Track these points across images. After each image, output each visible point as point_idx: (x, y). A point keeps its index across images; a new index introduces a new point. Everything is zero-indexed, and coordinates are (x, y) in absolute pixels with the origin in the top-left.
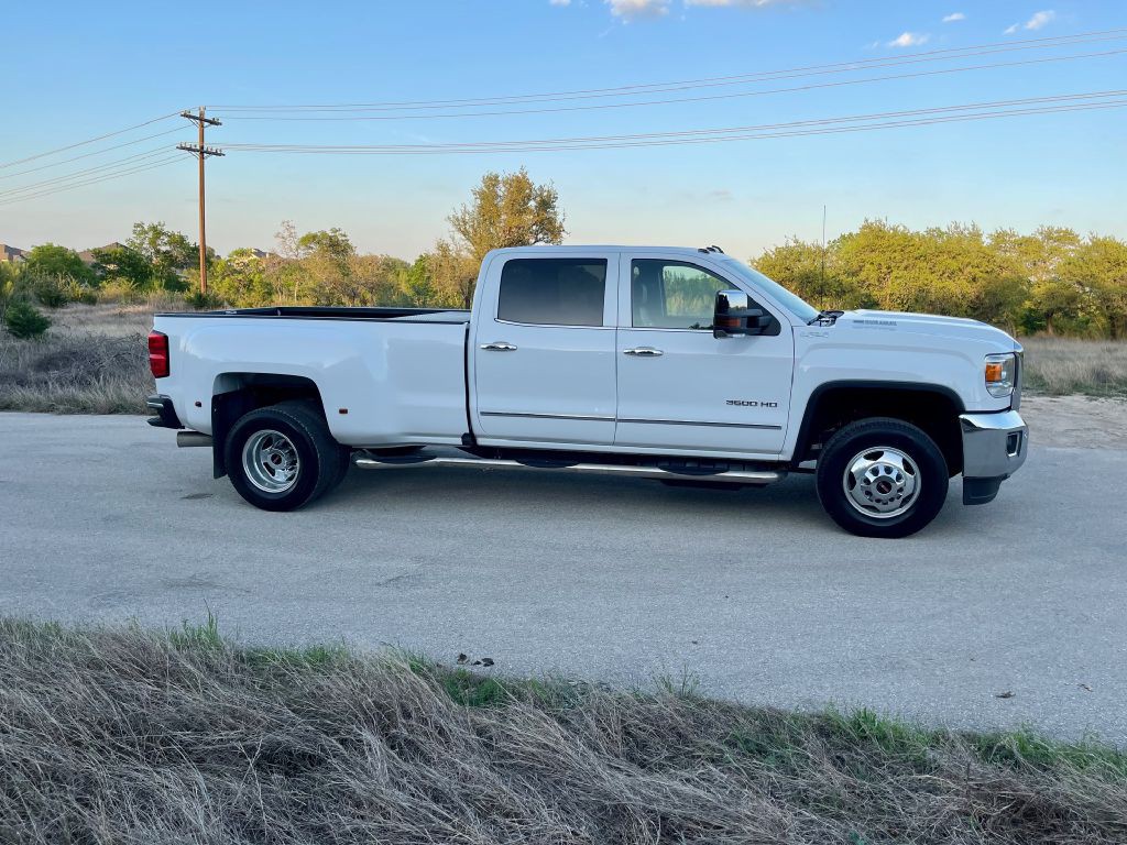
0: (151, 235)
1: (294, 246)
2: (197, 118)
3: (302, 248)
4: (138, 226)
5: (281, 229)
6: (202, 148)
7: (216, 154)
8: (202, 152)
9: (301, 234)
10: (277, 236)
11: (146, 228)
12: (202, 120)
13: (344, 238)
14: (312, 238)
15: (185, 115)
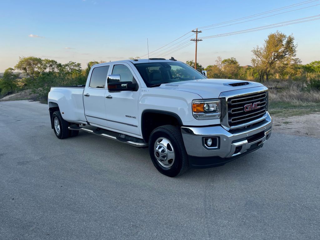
0: (190, 64)
1: (220, 64)
2: (195, 32)
3: (223, 64)
4: (187, 62)
5: (217, 59)
6: (197, 39)
7: (200, 40)
8: (197, 40)
9: (223, 60)
10: (216, 61)
11: (189, 62)
12: (197, 32)
13: (235, 60)
14: (226, 61)
15: (193, 31)
